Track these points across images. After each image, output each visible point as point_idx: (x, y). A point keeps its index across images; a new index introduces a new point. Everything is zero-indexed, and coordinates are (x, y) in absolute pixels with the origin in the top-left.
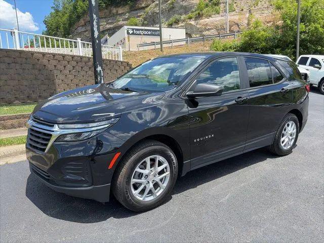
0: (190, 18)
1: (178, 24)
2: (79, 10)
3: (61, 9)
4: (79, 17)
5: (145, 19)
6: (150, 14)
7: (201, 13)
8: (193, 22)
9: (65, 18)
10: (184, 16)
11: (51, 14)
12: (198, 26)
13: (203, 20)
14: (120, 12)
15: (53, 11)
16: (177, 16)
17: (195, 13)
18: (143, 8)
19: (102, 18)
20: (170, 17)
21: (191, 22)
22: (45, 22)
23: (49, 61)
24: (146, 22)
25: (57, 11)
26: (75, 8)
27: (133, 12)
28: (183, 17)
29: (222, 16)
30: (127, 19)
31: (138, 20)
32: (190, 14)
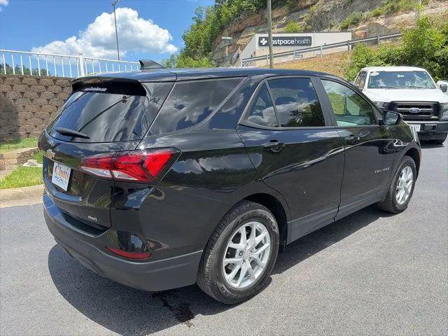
0: (377, 15)
1: (357, 26)
2: (224, 18)
3: (204, 19)
4: (222, 28)
5: (309, 23)
6: (316, 14)
7: (396, 6)
8: (381, 21)
9: (207, 31)
10: (368, 12)
11: (192, 27)
12: (390, 27)
13: (398, 17)
14: (276, 16)
15: (195, 23)
16: (357, 14)
17: (385, 8)
18: (308, 7)
19: (251, 26)
20: (346, 16)
21: (378, 22)
22: (184, 38)
23: (12, 86)
24: (309, 27)
25: (199, 22)
26: (219, 16)
27: (293, 14)
28: (365, 15)
29: (432, 8)
30: (284, 25)
31: (298, 25)
32: (378, 9)
